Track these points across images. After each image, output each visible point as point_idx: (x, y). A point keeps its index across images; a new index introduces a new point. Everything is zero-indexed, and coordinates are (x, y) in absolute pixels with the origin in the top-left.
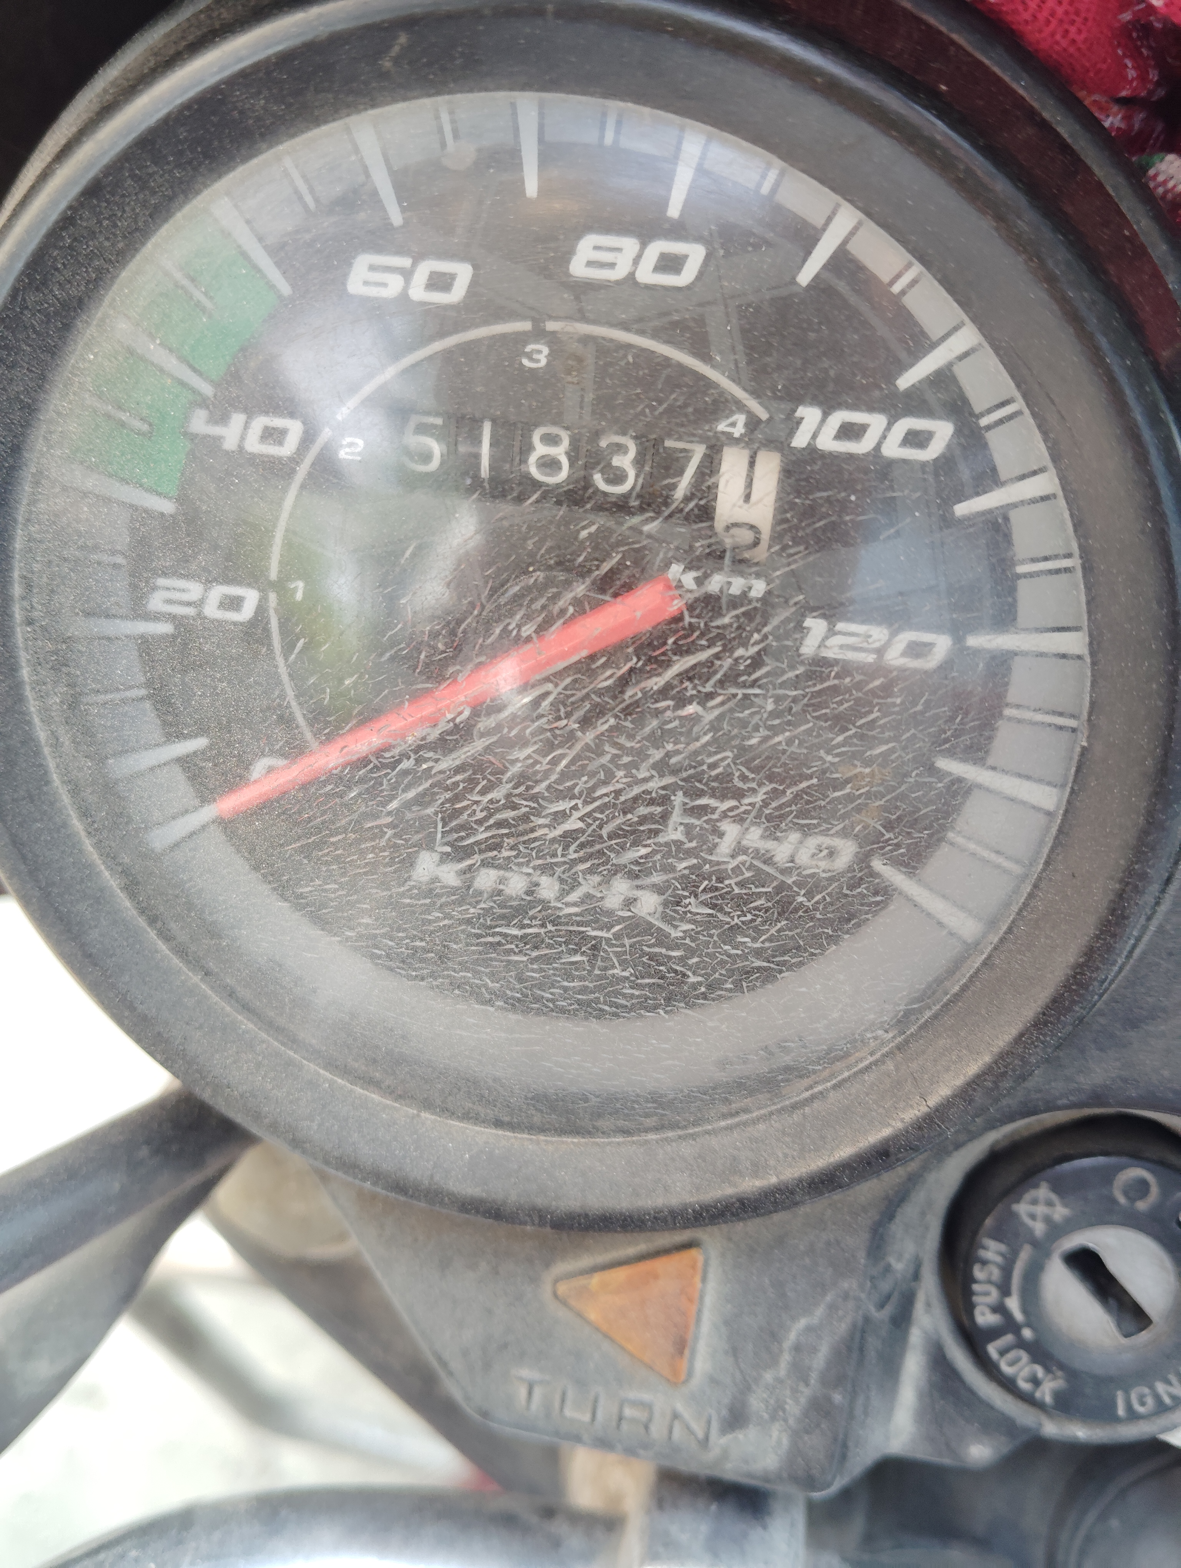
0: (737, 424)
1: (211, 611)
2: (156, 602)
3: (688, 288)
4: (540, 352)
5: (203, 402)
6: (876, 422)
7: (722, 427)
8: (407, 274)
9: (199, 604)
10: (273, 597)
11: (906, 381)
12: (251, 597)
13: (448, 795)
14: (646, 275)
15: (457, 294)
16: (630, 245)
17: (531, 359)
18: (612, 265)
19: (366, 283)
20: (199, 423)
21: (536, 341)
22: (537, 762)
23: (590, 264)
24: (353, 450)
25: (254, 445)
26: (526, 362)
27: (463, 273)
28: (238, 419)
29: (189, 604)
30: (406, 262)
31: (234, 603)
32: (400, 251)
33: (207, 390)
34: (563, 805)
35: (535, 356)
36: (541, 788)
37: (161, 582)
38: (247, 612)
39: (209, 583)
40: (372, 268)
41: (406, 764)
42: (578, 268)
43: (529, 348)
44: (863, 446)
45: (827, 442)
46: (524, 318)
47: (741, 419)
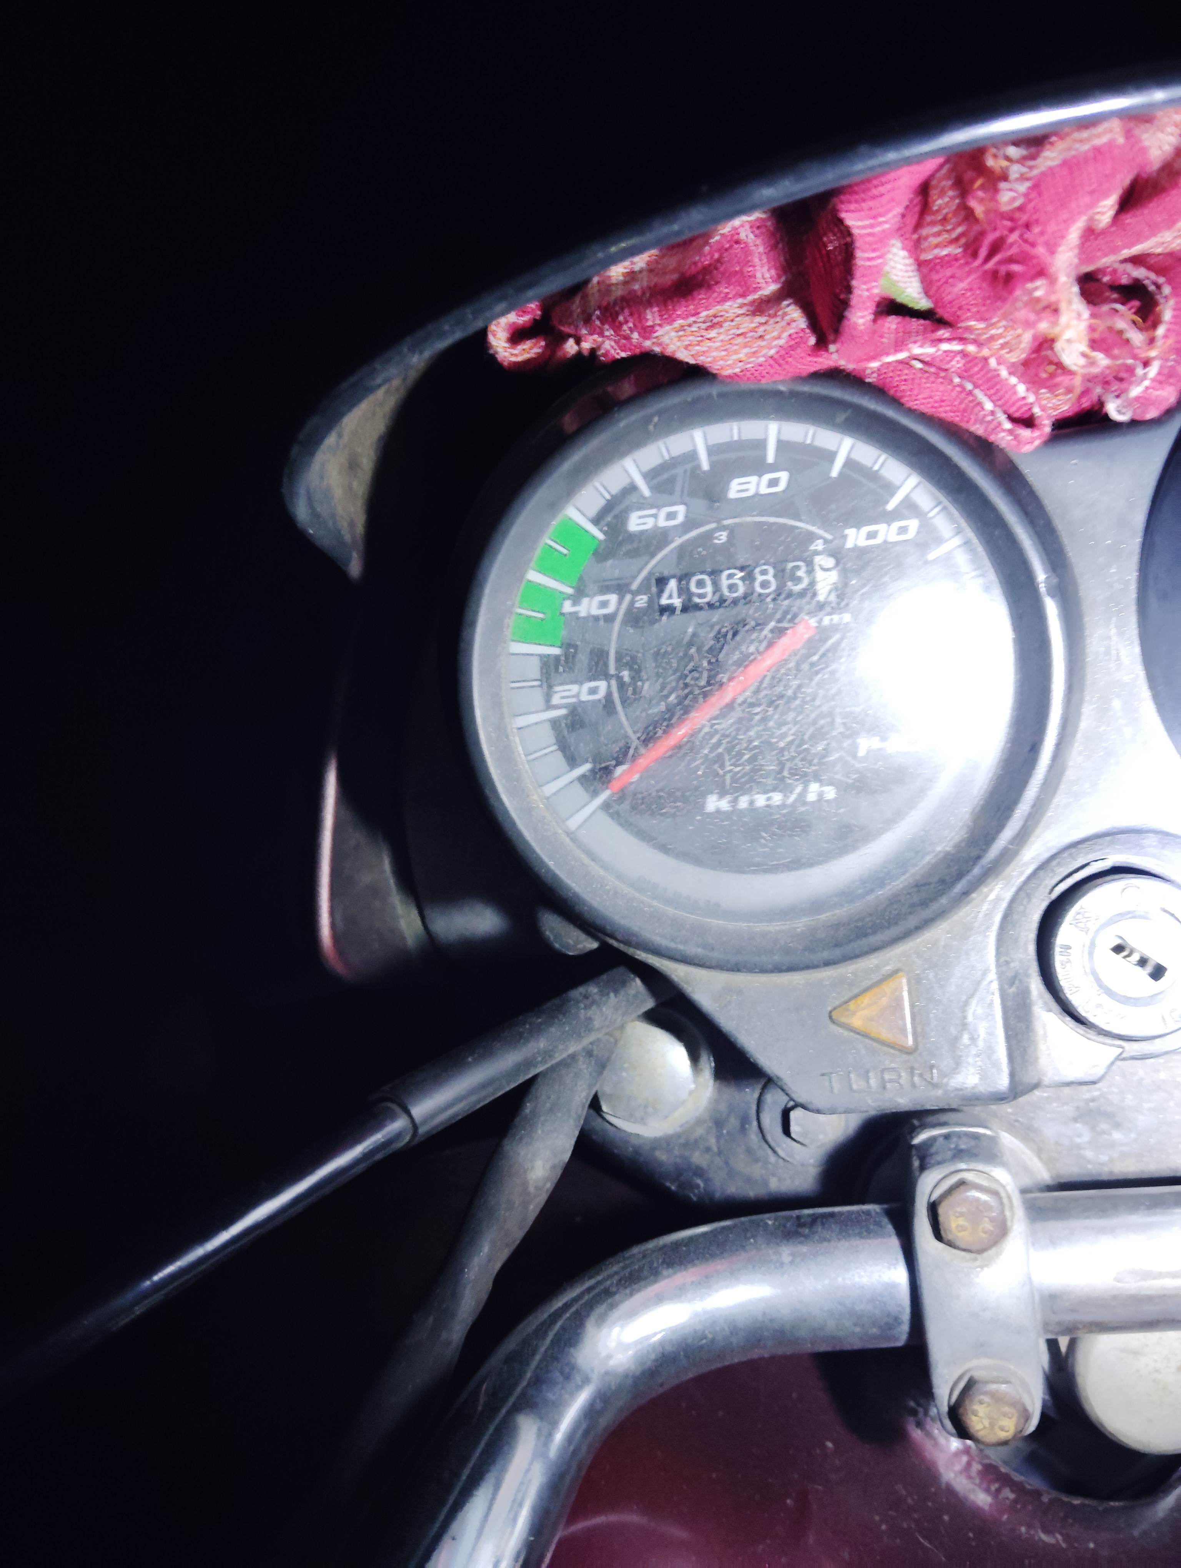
0: (819, 545)
1: (585, 697)
2: (556, 700)
3: (784, 491)
4: (721, 535)
5: (569, 597)
6: (881, 528)
7: (812, 548)
8: (655, 516)
9: (577, 695)
10: (614, 683)
11: (891, 506)
12: (602, 685)
13: (728, 740)
14: (764, 490)
15: (680, 518)
16: (754, 479)
17: (720, 540)
18: (746, 490)
19: (638, 525)
20: (568, 607)
21: (720, 531)
22: (767, 711)
23: (739, 491)
24: (642, 602)
25: (595, 611)
26: (716, 541)
27: (681, 509)
28: (585, 601)
29: (573, 696)
30: (653, 511)
31: (593, 691)
32: (652, 507)
33: (570, 591)
34: (784, 729)
35: (721, 537)
36: (771, 724)
37: (557, 689)
38: (601, 694)
39: (581, 683)
40: (640, 517)
41: (706, 730)
42: (733, 494)
43: (717, 535)
44: (878, 540)
45: (862, 542)
46: (710, 522)
47: (820, 541)
